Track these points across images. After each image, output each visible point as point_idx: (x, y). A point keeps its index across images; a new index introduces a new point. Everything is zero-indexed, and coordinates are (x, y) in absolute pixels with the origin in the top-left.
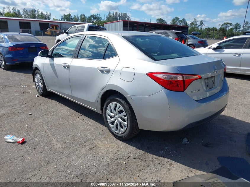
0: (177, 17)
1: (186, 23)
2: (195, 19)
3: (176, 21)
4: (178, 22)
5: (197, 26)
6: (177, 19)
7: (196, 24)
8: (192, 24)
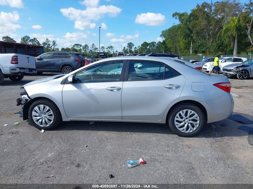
0: (27, 36)
1: (38, 43)
2: (47, 39)
3: (27, 40)
4: (29, 41)
5: (50, 46)
6: (27, 38)
7: (49, 44)
8: (44, 44)
